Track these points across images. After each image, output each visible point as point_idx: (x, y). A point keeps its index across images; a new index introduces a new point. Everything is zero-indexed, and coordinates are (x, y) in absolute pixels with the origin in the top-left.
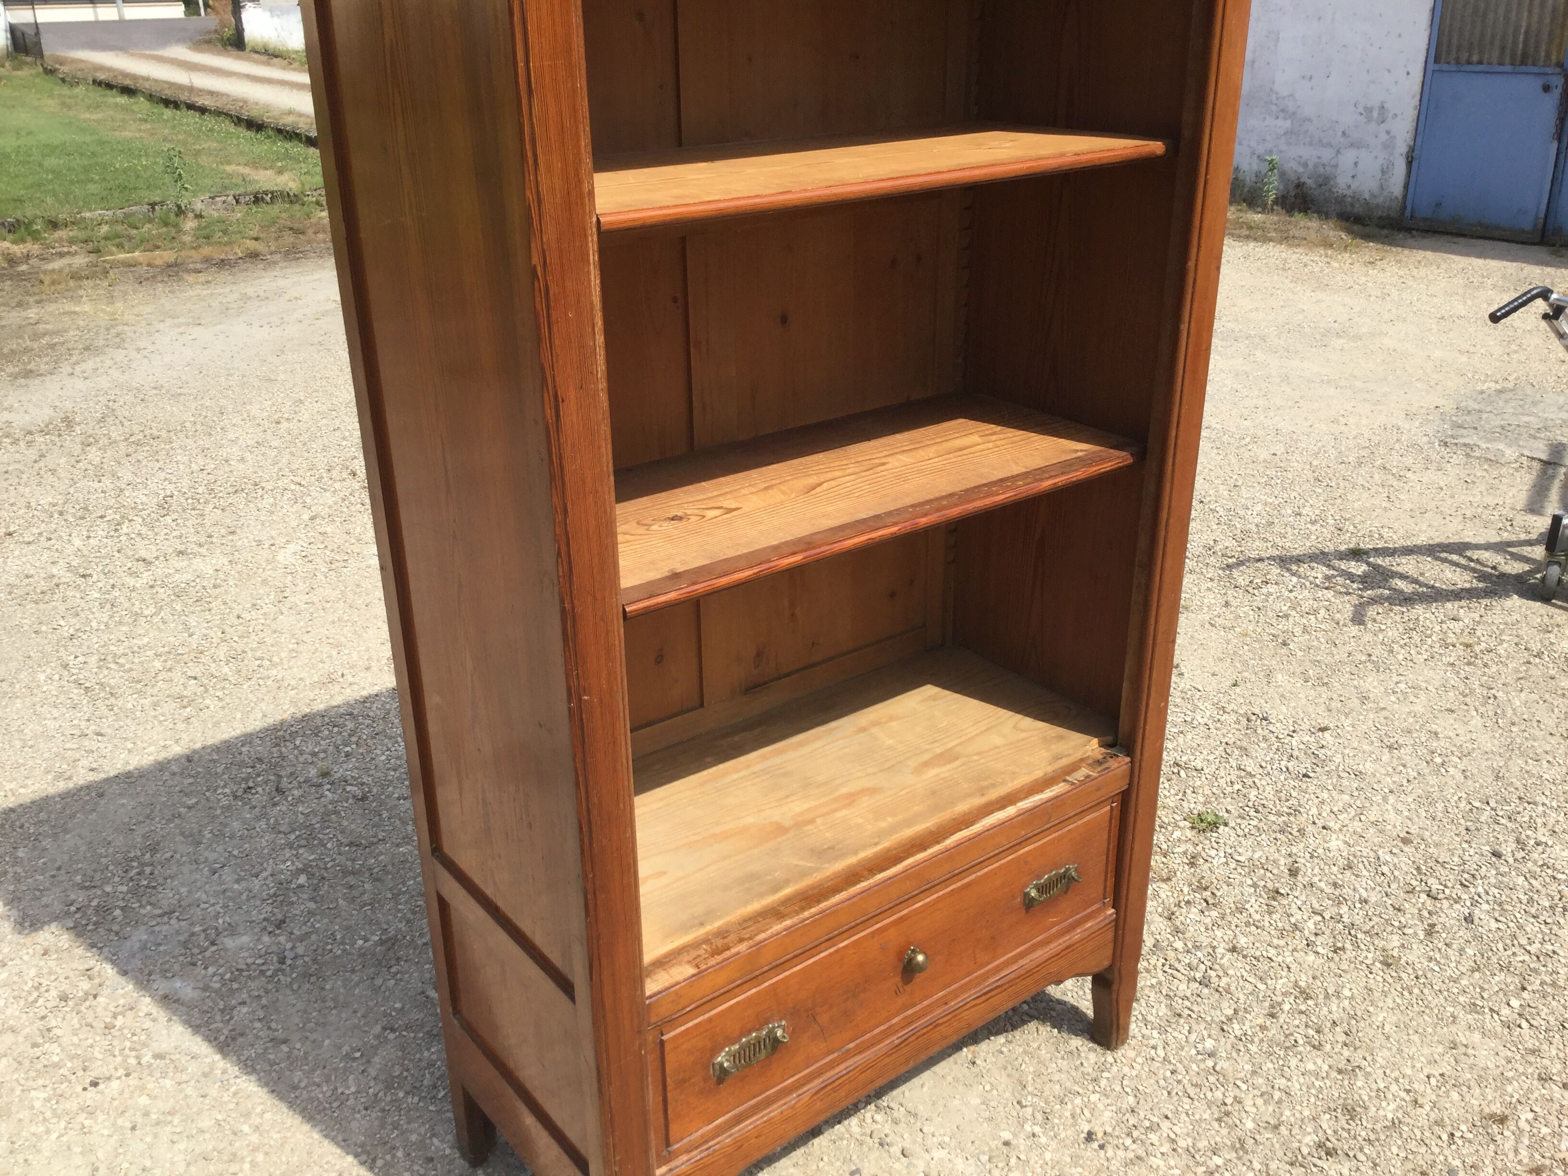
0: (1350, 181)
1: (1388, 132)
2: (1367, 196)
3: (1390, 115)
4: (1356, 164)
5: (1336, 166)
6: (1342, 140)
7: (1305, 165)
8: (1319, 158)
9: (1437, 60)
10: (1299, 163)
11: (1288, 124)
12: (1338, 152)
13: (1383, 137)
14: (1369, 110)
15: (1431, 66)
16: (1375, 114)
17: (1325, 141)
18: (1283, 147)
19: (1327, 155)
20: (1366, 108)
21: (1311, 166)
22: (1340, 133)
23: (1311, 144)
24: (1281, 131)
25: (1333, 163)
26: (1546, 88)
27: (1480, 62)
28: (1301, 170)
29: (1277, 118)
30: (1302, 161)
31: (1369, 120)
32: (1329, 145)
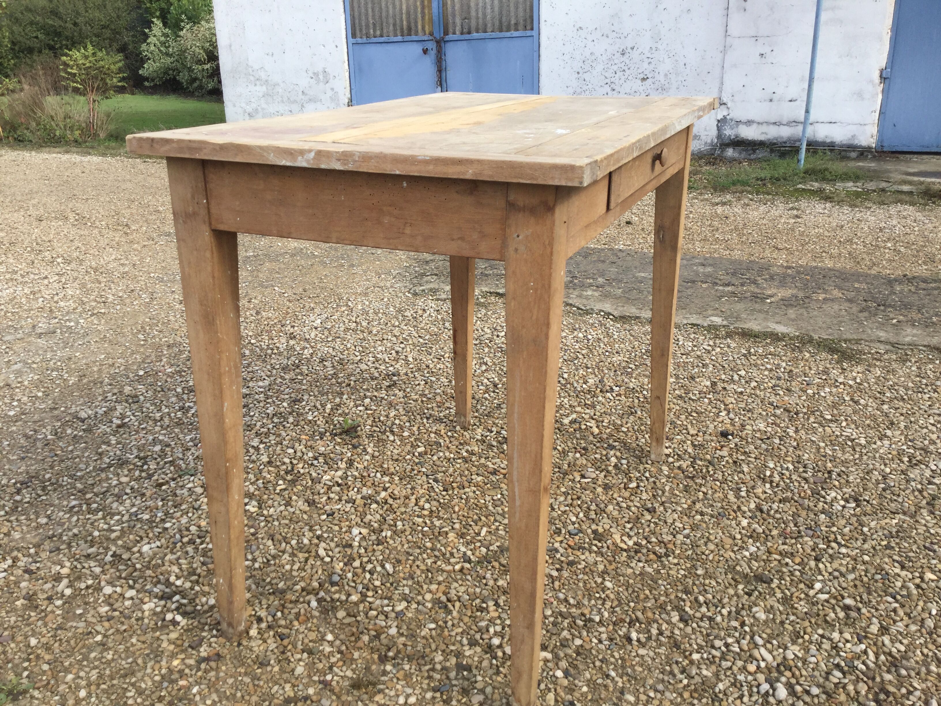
1: (332, 89)
3: (331, 77)
6: (303, 97)
9: (354, 36)
11: (264, 88)
13: (330, 93)
15: (352, 41)
16: (321, 77)
18: (264, 106)
24: (261, 95)
26: (425, 51)
27: (382, 36)
29: (256, 85)
31: (318, 81)
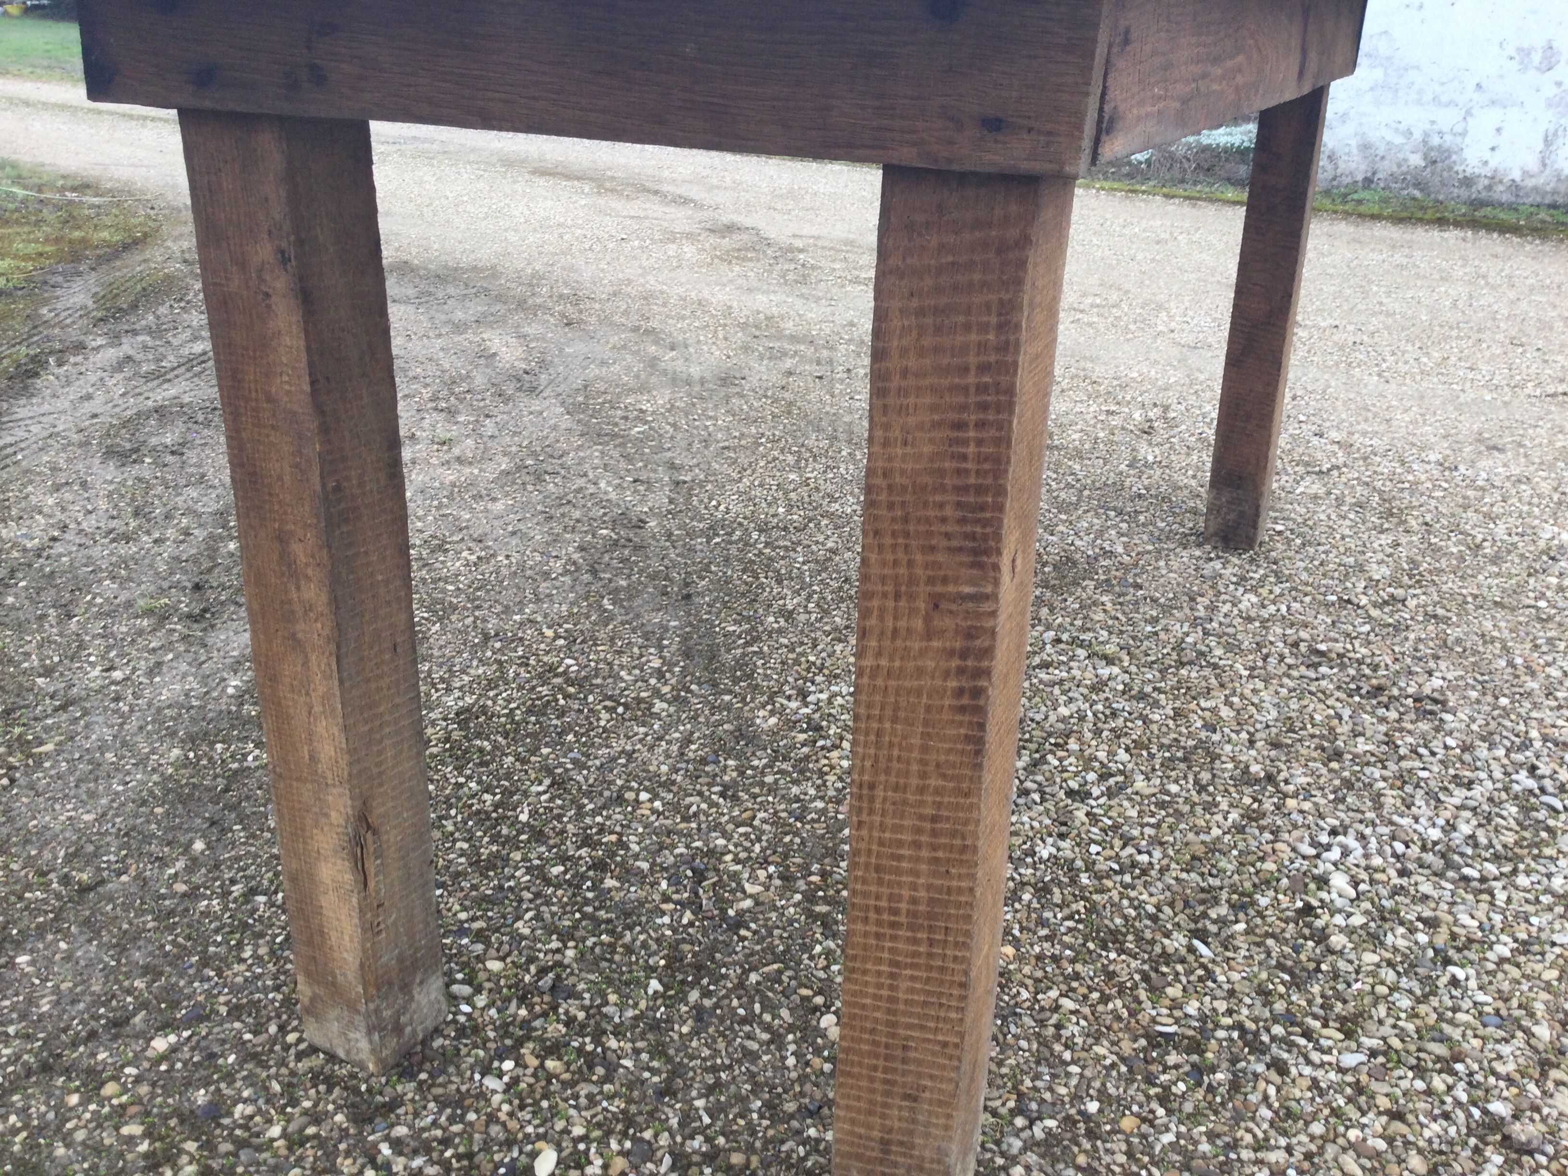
0: (1487, 155)
2: (1517, 175)
4: (1498, 130)
5: (1464, 134)
7: (1409, 133)
8: (1433, 122)
10: (1397, 130)
12: (1469, 112)
14: (1525, 53)
17: (1444, 99)
19: (1448, 119)
20: (1519, 50)
21: (1418, 135)
22: (1472, 87)
23: (1419, 102)
25: (1459, 129)
28: (1399, 140)
30: (1401, 127)
32: (1453, 103)
